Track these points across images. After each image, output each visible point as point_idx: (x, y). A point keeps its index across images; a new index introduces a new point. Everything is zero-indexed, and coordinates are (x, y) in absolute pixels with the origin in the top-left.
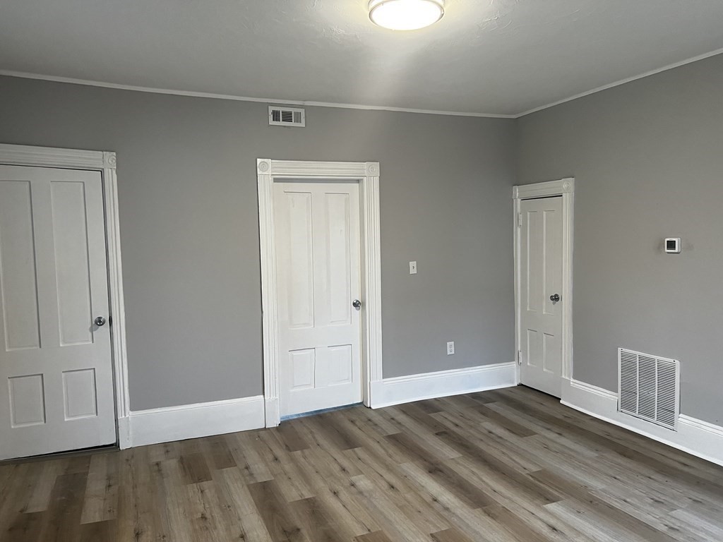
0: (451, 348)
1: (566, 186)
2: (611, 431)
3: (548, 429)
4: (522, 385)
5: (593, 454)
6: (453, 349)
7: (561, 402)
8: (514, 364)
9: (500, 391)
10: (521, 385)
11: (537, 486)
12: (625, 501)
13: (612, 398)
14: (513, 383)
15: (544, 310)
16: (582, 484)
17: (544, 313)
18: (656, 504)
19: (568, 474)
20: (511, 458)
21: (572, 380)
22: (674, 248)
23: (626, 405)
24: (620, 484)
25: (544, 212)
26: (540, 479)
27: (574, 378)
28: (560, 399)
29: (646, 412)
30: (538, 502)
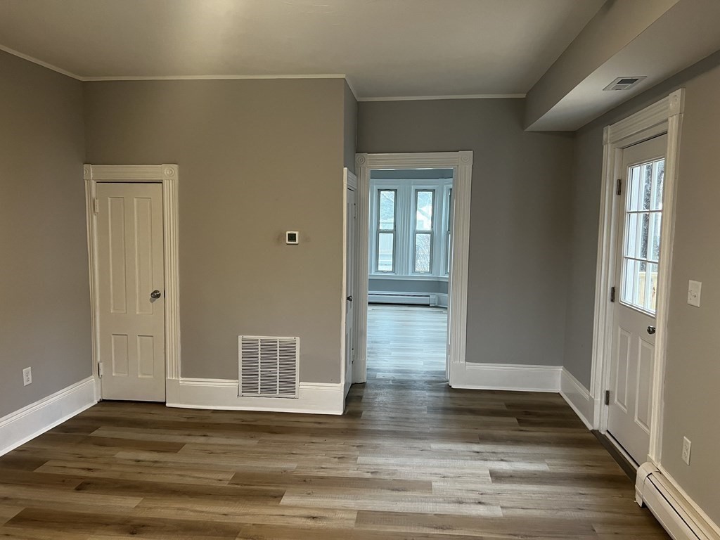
0: (27, 376)
1: (169, 173)
2: (241, 416)
3: (189, 435)
4: (104, 400)
5: (254, 442)
6: (30, 376)
7: (167, 405)
8: (93, 380)
9: (85, 415)
10: (102, 402)
11: (252, 490)
12: (322, 468)
13: (233, 385)
14: (92, 401)
15: (137, 309)
16: (280, 470)
17: (138, 313)
18: (341, 460)
19: (257, 467)
20: (194, 477)
21: (181, 379)
22: (295, 240)
23: (249, 388)
24: (303, 457)
25: (135, 199)
26: (245, 483)
27: (182, 376)
28: (165, 403)
29: (269, 389)
30: (271, 503)
